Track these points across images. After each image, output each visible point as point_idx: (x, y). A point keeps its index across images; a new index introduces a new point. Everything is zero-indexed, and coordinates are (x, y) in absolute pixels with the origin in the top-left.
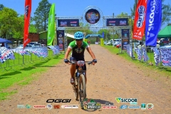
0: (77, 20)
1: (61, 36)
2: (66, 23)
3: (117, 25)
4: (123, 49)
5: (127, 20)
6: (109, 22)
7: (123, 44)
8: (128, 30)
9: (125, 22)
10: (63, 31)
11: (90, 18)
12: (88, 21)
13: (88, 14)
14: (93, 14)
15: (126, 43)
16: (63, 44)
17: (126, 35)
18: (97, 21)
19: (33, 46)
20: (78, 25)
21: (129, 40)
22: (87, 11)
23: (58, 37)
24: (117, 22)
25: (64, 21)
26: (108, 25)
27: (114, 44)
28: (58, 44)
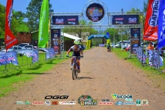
0: (76, 17)
1: (56, 36)
2: (62, 20)
3: (124, 23)
4: (132, 52)
5: (137, 16)
6: (115, 19)
7: (132, 47)
8: (139, 29)
9: (135, 19)
10: (59, 30)
11: (91, 15)
12: (90, 18)
13: (90, 10)
14: (96, 10)
15: (136, 45)
16: (59, 46)
17: (136, 36)
18: (100, 18)
19: (23, 48)
20: (77, 22)
21: (139, 41)
22: (88, 6)
23: (52, 37)
24: (125, 19)
25: (60, 17)
26: (114, 23)
27: (123, 46)
28: (53, 46)
